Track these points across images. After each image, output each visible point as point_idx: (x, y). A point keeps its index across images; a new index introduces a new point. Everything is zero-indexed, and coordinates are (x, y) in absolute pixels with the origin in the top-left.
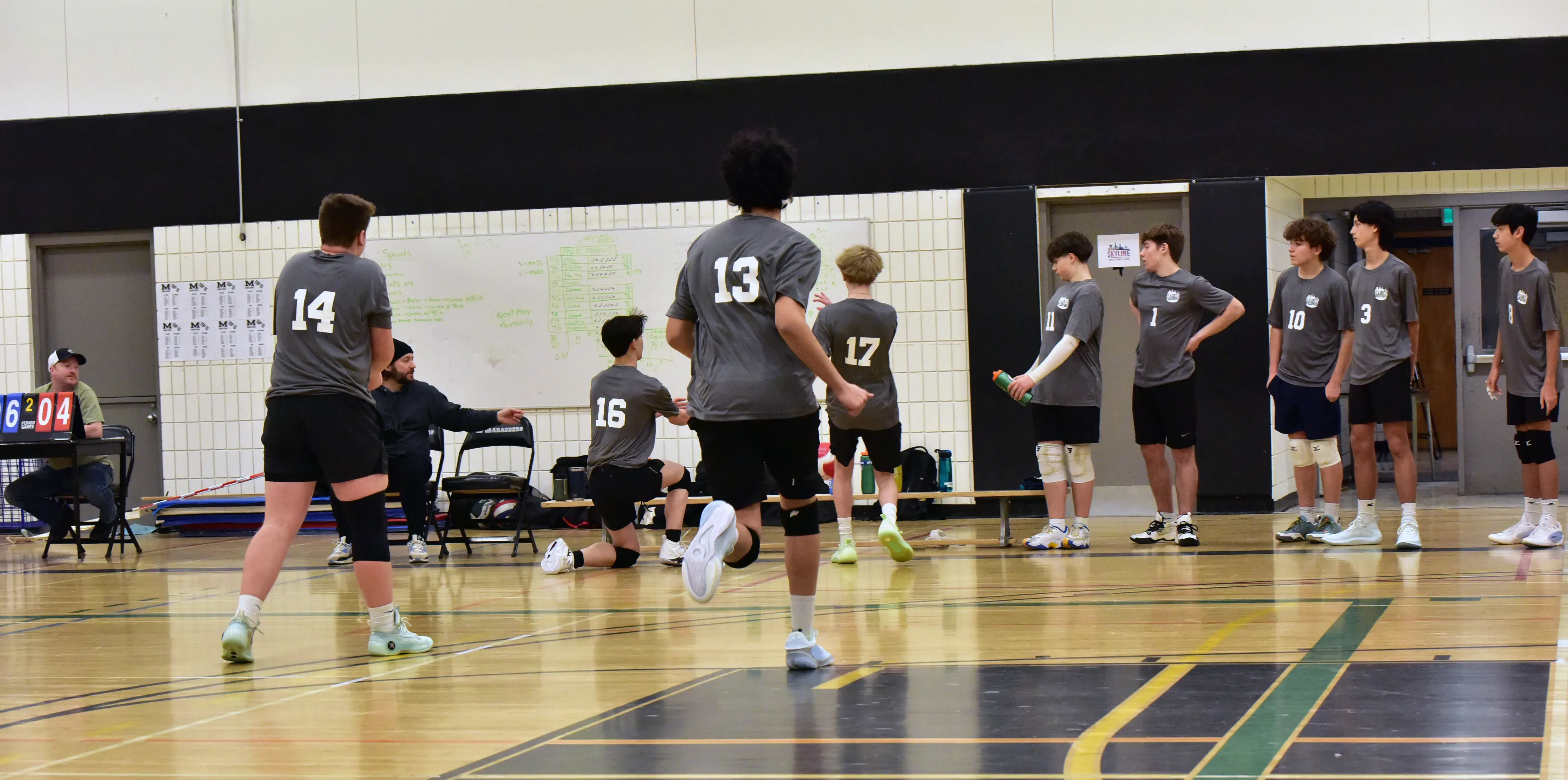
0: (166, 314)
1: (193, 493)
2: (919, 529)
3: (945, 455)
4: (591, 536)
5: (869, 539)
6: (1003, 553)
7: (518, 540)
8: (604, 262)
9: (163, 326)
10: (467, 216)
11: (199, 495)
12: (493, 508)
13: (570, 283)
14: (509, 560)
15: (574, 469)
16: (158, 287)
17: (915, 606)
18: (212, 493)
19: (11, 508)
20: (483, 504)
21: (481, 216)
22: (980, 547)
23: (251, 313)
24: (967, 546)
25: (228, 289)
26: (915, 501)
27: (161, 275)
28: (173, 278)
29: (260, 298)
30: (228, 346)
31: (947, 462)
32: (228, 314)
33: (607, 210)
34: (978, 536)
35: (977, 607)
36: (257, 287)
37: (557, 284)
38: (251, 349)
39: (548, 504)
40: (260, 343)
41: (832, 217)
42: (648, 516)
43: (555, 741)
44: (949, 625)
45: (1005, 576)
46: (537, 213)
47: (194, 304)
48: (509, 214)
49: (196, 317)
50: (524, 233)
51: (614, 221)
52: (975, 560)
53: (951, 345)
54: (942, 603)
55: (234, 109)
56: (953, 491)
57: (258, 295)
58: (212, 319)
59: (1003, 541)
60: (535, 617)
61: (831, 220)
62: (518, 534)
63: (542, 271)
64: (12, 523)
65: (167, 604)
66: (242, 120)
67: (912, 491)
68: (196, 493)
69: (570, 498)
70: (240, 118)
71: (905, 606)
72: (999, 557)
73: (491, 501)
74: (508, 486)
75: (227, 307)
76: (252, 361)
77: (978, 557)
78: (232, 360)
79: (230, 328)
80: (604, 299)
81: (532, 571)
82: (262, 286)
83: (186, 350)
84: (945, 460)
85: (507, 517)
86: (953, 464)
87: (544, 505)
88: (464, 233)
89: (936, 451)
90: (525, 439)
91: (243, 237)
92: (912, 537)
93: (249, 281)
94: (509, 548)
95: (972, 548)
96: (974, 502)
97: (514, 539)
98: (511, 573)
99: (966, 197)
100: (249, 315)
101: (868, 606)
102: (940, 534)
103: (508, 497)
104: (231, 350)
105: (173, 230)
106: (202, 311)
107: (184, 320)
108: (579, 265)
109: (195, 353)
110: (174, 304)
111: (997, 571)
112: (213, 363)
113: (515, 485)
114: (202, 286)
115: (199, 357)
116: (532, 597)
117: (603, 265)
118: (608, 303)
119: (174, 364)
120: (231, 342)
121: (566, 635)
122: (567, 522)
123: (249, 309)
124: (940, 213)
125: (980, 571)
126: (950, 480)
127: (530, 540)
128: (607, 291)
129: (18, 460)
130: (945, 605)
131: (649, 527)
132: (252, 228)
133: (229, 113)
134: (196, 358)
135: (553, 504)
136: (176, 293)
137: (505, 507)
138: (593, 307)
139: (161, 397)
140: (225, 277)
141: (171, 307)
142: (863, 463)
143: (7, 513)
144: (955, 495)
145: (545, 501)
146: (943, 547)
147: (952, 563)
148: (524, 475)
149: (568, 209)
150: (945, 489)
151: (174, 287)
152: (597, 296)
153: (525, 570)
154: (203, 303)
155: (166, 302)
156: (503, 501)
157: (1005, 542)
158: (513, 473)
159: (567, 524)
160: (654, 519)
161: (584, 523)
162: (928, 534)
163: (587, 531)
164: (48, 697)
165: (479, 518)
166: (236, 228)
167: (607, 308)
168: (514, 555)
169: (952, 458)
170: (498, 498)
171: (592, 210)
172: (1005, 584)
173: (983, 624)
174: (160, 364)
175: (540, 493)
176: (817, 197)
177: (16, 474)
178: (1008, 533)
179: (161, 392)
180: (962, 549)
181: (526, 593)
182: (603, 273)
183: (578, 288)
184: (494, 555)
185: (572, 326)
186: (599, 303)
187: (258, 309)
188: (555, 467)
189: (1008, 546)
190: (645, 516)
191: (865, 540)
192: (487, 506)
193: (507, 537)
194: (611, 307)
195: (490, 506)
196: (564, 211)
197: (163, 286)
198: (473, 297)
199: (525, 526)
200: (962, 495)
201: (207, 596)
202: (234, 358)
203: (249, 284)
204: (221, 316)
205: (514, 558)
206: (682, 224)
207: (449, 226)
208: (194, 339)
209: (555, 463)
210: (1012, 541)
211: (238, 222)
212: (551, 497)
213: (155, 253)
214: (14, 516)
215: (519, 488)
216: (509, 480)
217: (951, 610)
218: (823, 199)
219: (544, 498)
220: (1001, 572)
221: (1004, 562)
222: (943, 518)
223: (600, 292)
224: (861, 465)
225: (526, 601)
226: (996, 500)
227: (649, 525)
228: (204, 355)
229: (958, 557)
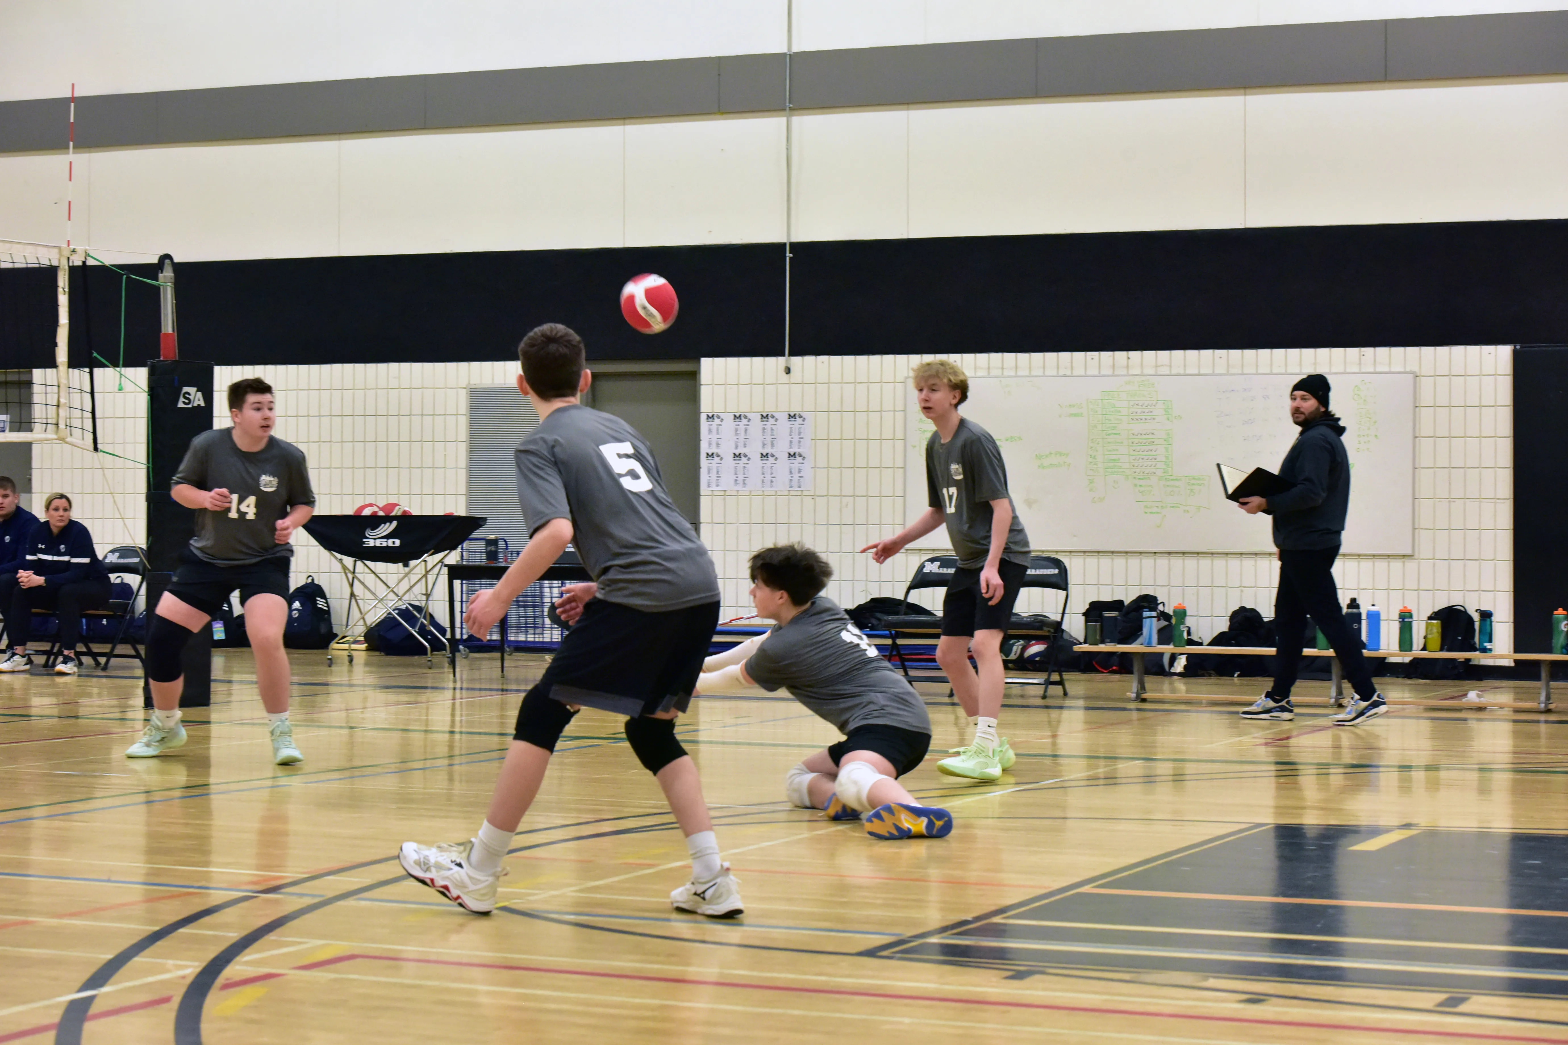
0: (710, 443)
1: (728, 621)
2: (1455, 689)
3: (1486, 616)
4: (1120, 681)
5: (1403, 697)
6: (1542, 717)
7: (1049, 683)
8: (1144, 407)
9: (706, 455)
10: (1009, 357)
11: (734, 623)
12: (1024, 649)
13: (1109, 427)
14: (1039, 702)
15: (1107, 614)
16: (703, 417)
17: (1448, 769)
18: (746, 622)
19: (551, 628)
20: (1013, 644)
21: (1023, 357)
22: (1517, 711)
23: (793, 446)
24: (1506, 709)
25: (771, 421)
26: (1453, 661)
27: (706, 405)
28: (718, 409)
29: (802, 431)
30: (768, 477)
31: (1488, 622)
32: (769, 446)
33: (1149, 355)
34: (1516, 700)
35: (1512, 773)
36: (799, 420)
37: (1096, 427)
38: (791, 481)
39: (1080, 648)
40: (800, 475)
41: (1378, 370)
42: (1179, 664)
43: (1086, 889)
44: (1484, 790)
45: (1543, 741)
46: (1079, 356)
47: (737, 435)
48: (1051, 356)
49: (739, 447)
50: (1065, 376)
51: (1156, 366)
52: (1512, 723)
53: (1495, 503)
54: (1477, 766)
55: (784, 245)
56: (1493, 653)
57: (800, 428)
58: (754, 450)
59: (1543, 705)
60: (1061, 761)
61: (1375, 373)
62: (1049, 676)
63: (1082, 413)
64: (551, 643)
65: (697, 731)
66: (791, 255)
67: (1449, 650)
68: (731, 621)
69: (1103, 642)
70: (790, 253)
71: (1438, 768)
72: (1538, 722)
73: (1022, 642)
74: (1040, 628)
75: (769, 438)
76: (792, 493)
77: (1515, 721)
78: (770, 491)
79: (771, 460)
80: (1143, 444)
81: (1061, 714)
82: (804, 420)
83: (727, 480)
84: (1486, 620)
85: (1037, 659)
86: (1493, 624)
87: (1076, 648)
88: (1006, 373)
89: (1477, 611)
90: (1060, 582)
91: (788, 371)
92: (1448, 697)
93: (792, 414)
94: (1040, 690)
95: (1509, 711)
96: (1512, 664)
97: (1045, 681)
98: (1041, 716)
99: (1516, 353)
100: (791, 447)
101: (1400, 767)
102: (1479, 696)
103: (1039, 639)
104: (772, 481)
105: (720, 361)
106: (745, 442)
107: (727, 450)
108: (1119, 409)
109: (736, 484)
110: (718, 434)
111: (1536, 736)
112: (753, 493)
113: (1048, 627)
114: (746, 417)
115: (740, 487)
116: (1060, 741)
117: (1144, 410)
118: (1147, 448)
119: (715, 493)
120: (772, 473)
121: (1092, 781)
122: (1096, 666)
123: (791, 442)
124: (1488, 369)
125: (1516, 734)
126: (1490, 641)
127: (1061, 683)
128: (1146, 437)
129: (560, 582)
130: (1481, 770)
131: (1179, 674)
132: (797, 361)
133: (779, 248)
134: (736, 488)
135: (1086, 648)
136: (720, 423)
137: (1036, 648)
138: (1132, 453)
139: (702, 525)
140: (769, 409)
141: (714, 437)
142: (1401, 620)
143: (547, 632)
144: (1495, 657)
145: (1077, 644)
146: (1481, 709)
147: (1486, 726)
148: (1056, 617)
149: (1110, 353)
150: (1484, 650)
151: (719, 417)
152: (1136, 441)
153: (1054, 714)
154: (746, 434)
155: (710, 432)
156: (1034, 642)
157: (1546, 706)
158: (1044, 614)
159: (1096, 668)
160: (1185, 667)
161: (1114, 668)
162: (1465, 695)
163: (1117, 676)
164: (588, 818)
165: (1009, 658)
166: (781, 361)
167: (1145, 453)
168: (1044, 697)
169: (1493, 618)
170: (1029, 639)
171: (1135, 355)
172: (1543, 750)
173: (1519, 791)
174: (702, 492)
175: (1071, 636)
176: (1363, 349)
177: (557, 595)
178: (1548, 698)
179: (702, 520)
180: (1501, 712)
181: (1054, 736)
182: (1143, 418)
183: (1118, 432)
184: (1022, 696)
185: (1110, 470)
186: (1138, 448)
187: (799, 442)
188: (1088, 610)
189: (1548, 711)
190: (1176, 664)
191: (1398, 698)
192: (1018, 646)
193: (1037, 679)
194: (1150, 453)
195: (1020, 647)
196: (1106, 355)
197: (708, 416)
198: (1012, 437)
199: (1056, 669)
200: (1502, 657)
201: (737, 725)
202: (774, 489)
203: (792, 417)
204: (763, 448)
205: (1043, 701)
206: (1223, 371)
207: (991, 365)
208: (736, 469)
209: (1087, 607)
210: (1552, 706)
211: (783, 355)
212: (1082, 640)
213: (702, 383)
214: (554, 636)
215: (1052, 630)
216: (1042, 622)
217: (1487, 775)
218: (1368, 351)
219: (1075, 641)
220: (1539, 738)
221: (1543, 727)
222: (1480, 679)
223: (1139, 437)
224: (1400, 622)
225: (1054, 744)
226: (1537, 663)
227: (1180, 673)
228: (744, 485)
229: (1494, 720)
